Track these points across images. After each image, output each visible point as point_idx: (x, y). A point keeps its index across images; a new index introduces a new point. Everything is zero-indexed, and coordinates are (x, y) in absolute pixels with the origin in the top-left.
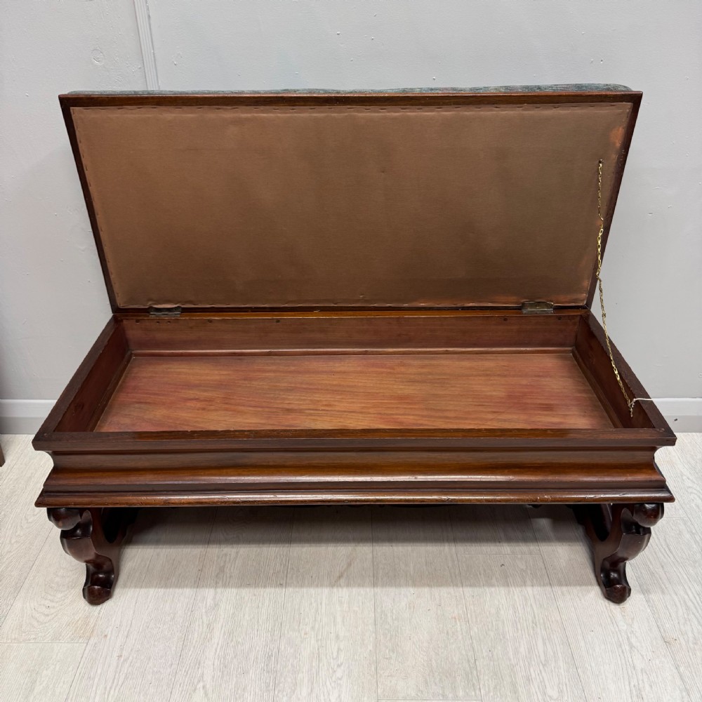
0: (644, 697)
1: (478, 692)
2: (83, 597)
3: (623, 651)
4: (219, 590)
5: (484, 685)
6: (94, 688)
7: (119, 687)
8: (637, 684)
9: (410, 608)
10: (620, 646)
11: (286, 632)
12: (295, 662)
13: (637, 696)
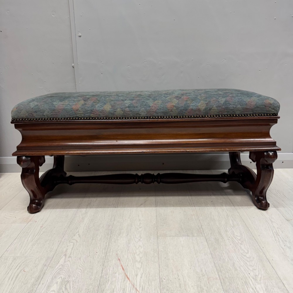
0: (279, 235)
1: (203, 235)
2: (28, 212)
3: (268, 223)
4: (88, 209)
5: (206, 233)
6: (29, 235)
7: (40, 235)
8: (276, 231)
9: (172, 212)
10: (267, 221)
11: (117, 219)
12: (120, 227)
13: (277, 235)
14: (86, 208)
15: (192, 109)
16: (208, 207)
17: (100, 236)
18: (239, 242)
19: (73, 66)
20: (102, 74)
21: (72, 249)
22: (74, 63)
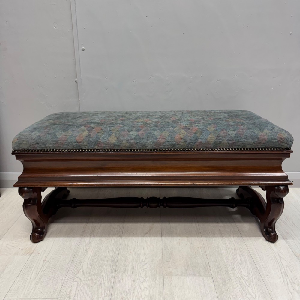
0: (288, 275)
1: (210, 274)
2: (30, 240)
3: (277, 259)
4: (91, 238)
5: (213, 271)
6: (32, 271)
7: (43, 271)
8: (284, 271)
9: (178, 244)
10: (275, 257)
11: (121, 252)
12: (125, 263)
13: (285, 275)
14: (90, 237)
15: (201, 142)
16: (216, 238)
17: (105, 274)
18: (246, 284)
19: (76, 81)
20: (106, 89)
21: (76, 289)
22: (77, 78)
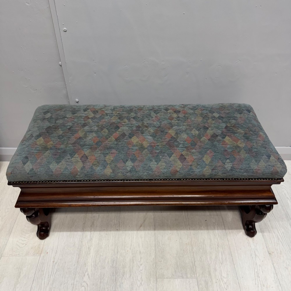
0: (260, 276)
1: (195, 275)
4: (92, 232)
5: (198, 272)
6: (44, 275)
7: (54, 275)
8: (257, 271)
9: (169, 239)
10: (252, 255)
11: (120, 250)
12: (124, 263)
13: (257, 276)
16: (202, 231)
17: (107, 278)
18: (224, 287)
19: (60, 65)
20: (95, 73)
22: (61, 61)
